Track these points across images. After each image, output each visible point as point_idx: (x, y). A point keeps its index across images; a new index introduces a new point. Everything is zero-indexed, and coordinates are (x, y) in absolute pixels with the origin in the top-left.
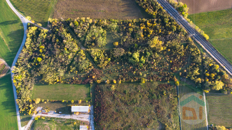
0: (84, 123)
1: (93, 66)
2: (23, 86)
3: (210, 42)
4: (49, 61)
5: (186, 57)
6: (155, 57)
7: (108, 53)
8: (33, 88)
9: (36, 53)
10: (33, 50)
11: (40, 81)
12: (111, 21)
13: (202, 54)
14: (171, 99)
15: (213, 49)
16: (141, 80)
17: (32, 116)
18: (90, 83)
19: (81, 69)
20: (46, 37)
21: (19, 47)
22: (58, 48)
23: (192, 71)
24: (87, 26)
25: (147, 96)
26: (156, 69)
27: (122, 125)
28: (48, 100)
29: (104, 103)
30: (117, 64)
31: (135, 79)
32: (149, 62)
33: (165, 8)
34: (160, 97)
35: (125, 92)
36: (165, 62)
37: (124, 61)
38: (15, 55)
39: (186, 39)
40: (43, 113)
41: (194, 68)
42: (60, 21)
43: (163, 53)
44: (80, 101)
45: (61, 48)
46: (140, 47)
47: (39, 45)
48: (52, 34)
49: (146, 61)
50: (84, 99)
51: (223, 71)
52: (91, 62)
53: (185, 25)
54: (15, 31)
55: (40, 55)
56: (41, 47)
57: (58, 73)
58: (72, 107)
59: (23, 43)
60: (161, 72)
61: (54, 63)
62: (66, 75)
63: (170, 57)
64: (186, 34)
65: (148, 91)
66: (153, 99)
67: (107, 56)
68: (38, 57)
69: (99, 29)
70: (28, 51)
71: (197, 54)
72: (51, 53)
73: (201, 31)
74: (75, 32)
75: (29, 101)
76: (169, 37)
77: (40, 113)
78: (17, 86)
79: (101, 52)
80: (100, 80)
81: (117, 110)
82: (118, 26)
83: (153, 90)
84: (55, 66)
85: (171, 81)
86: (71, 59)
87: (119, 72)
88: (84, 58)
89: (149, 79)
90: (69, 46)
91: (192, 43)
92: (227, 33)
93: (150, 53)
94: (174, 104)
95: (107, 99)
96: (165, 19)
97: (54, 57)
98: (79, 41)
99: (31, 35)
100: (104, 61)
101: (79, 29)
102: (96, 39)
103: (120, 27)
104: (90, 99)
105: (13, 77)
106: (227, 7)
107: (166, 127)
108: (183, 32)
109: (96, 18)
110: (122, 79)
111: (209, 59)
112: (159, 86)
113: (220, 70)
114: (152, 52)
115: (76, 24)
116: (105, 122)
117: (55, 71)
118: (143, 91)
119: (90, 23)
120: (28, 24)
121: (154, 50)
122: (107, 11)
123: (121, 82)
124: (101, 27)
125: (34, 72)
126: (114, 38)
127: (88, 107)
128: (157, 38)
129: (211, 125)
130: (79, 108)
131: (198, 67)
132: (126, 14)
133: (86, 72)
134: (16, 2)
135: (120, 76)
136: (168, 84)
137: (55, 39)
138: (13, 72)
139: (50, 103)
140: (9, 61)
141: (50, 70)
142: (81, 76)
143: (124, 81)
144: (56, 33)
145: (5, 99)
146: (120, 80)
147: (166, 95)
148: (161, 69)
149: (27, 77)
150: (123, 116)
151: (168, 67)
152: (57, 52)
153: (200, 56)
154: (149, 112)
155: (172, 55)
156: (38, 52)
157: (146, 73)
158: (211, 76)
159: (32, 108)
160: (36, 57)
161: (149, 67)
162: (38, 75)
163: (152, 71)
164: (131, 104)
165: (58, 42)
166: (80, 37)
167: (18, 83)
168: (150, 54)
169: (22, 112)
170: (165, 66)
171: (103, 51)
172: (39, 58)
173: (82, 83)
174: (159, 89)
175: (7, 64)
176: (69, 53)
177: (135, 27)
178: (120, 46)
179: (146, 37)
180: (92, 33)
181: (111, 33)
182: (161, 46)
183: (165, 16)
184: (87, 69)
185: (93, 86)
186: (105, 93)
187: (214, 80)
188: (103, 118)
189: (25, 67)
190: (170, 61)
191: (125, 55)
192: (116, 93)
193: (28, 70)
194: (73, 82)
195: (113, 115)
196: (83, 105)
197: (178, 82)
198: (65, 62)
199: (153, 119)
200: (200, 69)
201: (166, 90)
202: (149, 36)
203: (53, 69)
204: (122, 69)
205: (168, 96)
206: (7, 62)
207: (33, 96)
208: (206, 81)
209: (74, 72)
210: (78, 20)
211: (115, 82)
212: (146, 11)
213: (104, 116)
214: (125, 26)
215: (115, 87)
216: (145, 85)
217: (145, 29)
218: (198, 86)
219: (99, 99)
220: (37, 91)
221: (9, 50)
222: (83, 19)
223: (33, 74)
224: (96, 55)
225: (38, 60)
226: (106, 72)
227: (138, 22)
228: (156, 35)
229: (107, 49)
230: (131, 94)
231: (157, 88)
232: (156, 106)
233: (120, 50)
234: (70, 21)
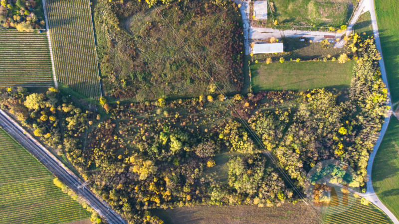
0: (260, 23)
1: (249, 124)
2: (369, 83)
3: (51, 174)
4: (326, 129)
5: (91, 147)
6: (143, 144)
7: (223, 146)
8: (353, 80)
9: (350, 141)
10: (355, 146)
11: (340, 93)
12: (221, 202)
13: (64, 152)
14: (112, 74)
15: (45, 161)
16: (164, 103)
17: (351, 31)
18: (252, 94)
19: (269, 117)
21: (379, 150)
22: (312, 152)
23: (79, 122)
24: (263, 192)
25: (154, 77)
26: (141, 123)
27: (194, 23)
29: (226, 60)
30: (208, 129)
31: (175, 105)
32: (152, 134)
34: (131, 75)
35: (192, 81)
36: (126, 136)
37: (196, 134)
38: (385, 136)
39: (91, 176)
40: (333, 37)
41: (76, 129)
43: (129, 151)
44: (268, 62)
45: (306, 153)
46: (169, 160)
47: (344, 156)
49: (159, 137)
50: (261, 66)
51: (27, 126)
52: (253, 129)
53: (94, 201)
54: (388, 177)
55: (342, 139)
56: (340, 152)
57: (309, 108)
58: (281, 51)
59: (373, 158)
60: (132, 118)
61: (316, 127)
62: (295, 105)
63: (117, 144)
64: (92, 186)
65: (152, 84)
66: (143, 71)
67: (225, 141)
68: (345, 135)
69: (242, 188)
70: (363, 144)
71: (72, 152)
72: (324, 144)
73: (68, 192)
74: (283, 182)
75: (358, 58)
76: (120, 179)
77: (338, 38)
78: (381, 84)
79: (237, 148)
80: (236, 100)
81: (204, 50)
82: (210, 194)
83: (144, 86)
84: (315, 121)
85: (114, 104)
86: (287, 135)
87: (203, 115)
88: (265, 136)
89: (151, 106)
90: (293, 157)
91: (82, 172)
92: (24, 191)
93: (151, 151)
94: (107, 64)
95: (222, 68)
96: (129, 210)
97: (317, 136)
98: (274, 165)
99: (359, 173)
100: (230, 134)
101: (276, 188)
102: (246, 171)
103: (206, 192)
104: (252, 66)
105: (387, 99)
107: (118, 25)
108: (97, 189)
109: (247, 205)
110: (198, 103)
111: (52, 145)
112: (135, 95)
113: (33, 128)
114: (148, 152)
115: (282, 195)
116: (224, 27)
117: (315, 112)
118: (160, 84)
119: (258, 197)
120: (364, 192)
121: (145, 155)
122: (229, 218)
123: (199, 98)
124: (239, 191)
125: (351, 108)
126: (215, 174)
127: (254, 52)
128: (142, 177)
129: (42, 31)
130: (269, 49)
131: (69, 131)
132: (195, 215)
133: (260, 113)
135: (202, 108)
136: (118, 98)
138: (389, 107)
139: (321, 56)
140: (396, 125)
141: (323, 113)
142: (270, 105)
143: (194, 99)
146: (202, 101)
147: (122, 79)
149: (364, 99)
150: (192, 40)
151: (121, 127)
152: (313, 145)
153: (67, 150)
154: (148, 49)
155: (114, 148)
156: (346, 144)
157: (157, 115)
158: (47, 116)
159: (352, 45)
160: (349, 135)
161: (152, 125)
162: (344, 103)
163: (147, 119)
164: (180, 61)
165: (311, 162)
166: (273, 174)
167: (379, 88)
168: (152, 149)
169: (370, 38)
170: (125, 129)
171: (234, 150)
172: (344, 133)
173: (267, 94)
174: (134, 90)
176: (292, 145)
177: (180, 193)
178: (204, 160)
179: (161, 177)
180: (254, 181)
181: (221, 182)
182: (134, 163)
183: (130, 215)
184: (259, 117)
185: (248, 89)
186: (225, 78)
187: (41, 110)
188: (228, 34)
189: (367, 117)
190: (118, 137)
191: (194, 145)
192: (207, 78)
193: (362, 110)
194: (283, 94)
195: (211, 40)
196: (263, 54)
198: (297, 129)
199: (141, 37)
200: (65, 127)
201: (121, 88)
202: (155, 180)
203: (319, 115)
204: (198, 120)
205: (118, 79)
207: (352, 67)
208: (55, 107)
209: (282, 111)
210: (278, 201)
211: (210, 98)
212: (162, 222)
213: (225, 38)
214: (197, 195)
215: (210, 89)
217: (163, 190)
218: (67, 97)
219: (236, 66)
220: (345, 75)
221: (396, 145)
222: (269, 204)
223: (353, 104)
224: (244, 142)
225: (346, 130)
226: (226, 114)
227: (175, 203)
228: (143, 182)
229: (226, 153)
230: (182, 78)
231: (138, 91)
232: (137, 59)
233: (203, 154)
234: (293, 199)
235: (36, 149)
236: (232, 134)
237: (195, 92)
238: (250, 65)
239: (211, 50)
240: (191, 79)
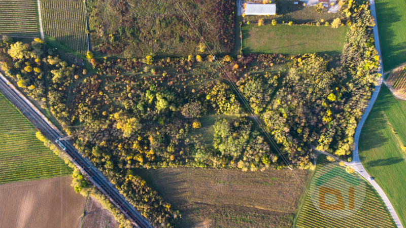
1: (238, 86)
2: (362, 50)
3: (33, 128)
4: (315, 94)
5: (75, 102)
6: (129, 102)
7: (210, 108)
8: (345, 46)
9: (338, 108)
10: (343, 114)
11: (331, 59)
12: (205, 164)
13: (48, 106)
14: (100, 28)
15: (28, 114)
16: (152, 61)
18: (242, 56)
19: (258, 80)
20: (320, 138)
21: (368, 119)
22: (299, 118)
23: (64, 76)
24: (247, 155)
25: (143, 33)
26: (127, 80)
28: (318, 24)
29: (217, 19)
30: (195, 89)
31: (163, 63)
32: (138, 92)
33: (111, 186)
34: (120, 30)
35: (182, 39)
36: (112, 93)
37: (183, 94)
38: (375, 105)
39: (74, 132)
41: (61, 82)
42: (295, 165)
43: (114, 108)
44: (260, 24)
45: (293, 118)
46: (154, 119)
47: (332, 123)
48: (308, 143)
49: (145, 95)
50: (253, 28)
51: (10, 76)
52: (241, 92)
54: (375, 147)
55: (331, 106)
56: (328, 119)
57: (299, 73)
58: (274, 13)
59: (360, 127)
60: (118, 74)
61: (305, 91)
62: (285, 70)
63: (103, 100)
64: (75, 142)
65: (140, 41)
66: (133, 27)
67: (212, 103)
68: (334, 102)
69: (226, 150)
70: (352, 112)
71: (56, 105)
72: (312, 108)
73: (50, 146)
74: (267, 146)
75: (352, 24)
76: (104, 136)
77: (332, 2)
78: (373, 51)
79: (224, 110)
80: (225, 62)
81: (195, 8)
82: (194, 156)
83: (132, 43)
84: (304, 85)
85: (101, 59)
86: (275, 99)
87: (191, 76)
88: (253, 99)
89: (138, 63)
90: (280, 121)
91: (65, 126)
92: (5, 142)
93: (136, 108)
94: (95, 18)
95: (212, 27)
96: (111, 167)
97: (305, 101)
98: (261, 129)
99: (345, 141)
100: (217, 95)
101: (261, 151)
102: (232, 134)
103: (190, 154)
104: (243, 28)
105: (378, 66)
106: (5, 188)
108: (80, 145)
109: (231, 169)
110: (186, 63)
111: (35, 98)
112: (122, 51)
113: (16, 78)
114: (133, 110)
115: (267, 159)
117: (305, 77)
118: (149, 41)
119: (243, 161)
120: (350, 160)
121: (130, 113)
122: (212, 182)
123: (187, 58)
124: (223, 153)
125: (342, 75)
126: (200, 136)
127: (246, 13)
128: (126, 134)
130: (262, 10)
131: (54, 84)
132: (178, 176)
133: (249, 76)
134: (372, 198)
135: (190, 68)
136: (105, 53)
137: (303, 133)
138: (380, 75)
139: (314, 20)
140: (386, 94)
141: (313, 78)
142: (259, 69)
143: (183, 59)
144: (302, 144)
145: (394, 27)
146: (190, 61)
147: (110, 34)
148: (117, 81)
149: (354, 66)
151: (107, 83)
152: (300, 110)
153: (50, 103)
154: (138, 4)
155: (99, 104)
156: (335, 111)
157: (144, 73)
158: (31, 67)
159: (346, 10)
160: (338, 102)
162: (335, 69)
163: (134, 77)
164: (170, 18)
165: (298, 128)
166: (259, 137)
167: (371, 54)
169: (365, 4)
170: (111, 86)
171: (220, 112)
172: (333, 100)
173: (257, 57)
174: (122, 46)
175: (390, 89)
176: (280, 109)
177: (163, 153)
178: (190, 121)
179: (145, 136)
180: (239, 144)
181: (206, 145)
182: (118, 120)
183: (112, 173)
184: (248, 80)
185: (238, 51)
186: (215, 39)
187: (26, 60)
189: (357, 84)
190: (103, 93)
191: (181, 105)
192: (197, 37)
193: (353, 78)
194: (274, 58)
196: (255, 16)
197: (89, 57)
200: (50, 80)
201: (109, 43)
202: (139, 139)
203: (308, 80)
204: (185, 80)
205: (106, 33)
206: (390, 93)
207: (345, 33)
208: (40, 59)
209: (272, 75)
210: (262, 166)
211: (199, 58)
212: (145, 182)
214: (180, 156)
215: (199, 48)
216: (147, 52)
217: (146, 150)
218: (53, 50)
219: (227, 27)
220: (337, 41)
221: (385, 115)
222: (253, 168)
223: (343, 71)
224: (231, 104)
225: (335, 96)
226: (215, 76)
227: (158, 163)
228: (127, 140)
229: (213, 115)
230: (171, 36)
231: (125, 47)
232: (126, 15)
233: (189, 114)
234: (277, 164)
235: (19, 101)
236: (219, 96)
237: (184, 51)
238: (241, 26)
239: (202, 9)
240: (180, 37)
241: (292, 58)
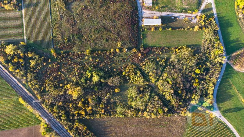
0: (148, 8)
1: (141, 66)
2: (213, 43)
3: (17, 95)
4: (187, 70)
5: (44, 79)
6: (76, 78)
7: (125, 80)
8: (203, 41)
9: (202, 77)
10: (205, 81)
11: (195, 49)
12: (123, 115)
13: (27, 82)
14: (59, 35)
15: (15, 87)
16: (90, 53)
17: (201, 14)
18: (143, 48)
19: (153, 62)
20: (192, 96)
21: (220, 84)
22: (179, 84)
23: (38, 63)
24: (149, 108)
25: (85, 37)
26: (75, 64)
27: (109, 7)
28: (186, 29)
29: (128, 28)
30: (116, 69)
31: (97, 54)
32: (82, 71)
33: (65, 131)
34: (71, 36)
35: (107, 40)
36: (66, 72)
37: (109, 72)
38: (224, 75)
39: (43, 97)
40: (191, 16)
41: (35, 67)
42: (178, 113)
43: (67, 82)
44: (152, 30)
45: (176, 84)
46: (91, 87)
47: (199, 86)
48: (186, 99)
49: (86, 73)
50: (149, 32)
51: (5, 65)
52: (143, 70)
53: (44, 113)
54: (226, 101)
55: (197, 76)
56: (196, 84)
57: (177, 57)
58: (160, 24)
59: (216, 89)
60: (70, 61)
62: (169, 56)
63: (60, 77)
64: (43, 103)
65: (83, 42)
66: (78, 34)
67: (126, 77)
68: (199, 74)
69: (136, 105)
70: (210, 80)
71: (32, 81)
72: (186, 78)
73: (27, 107)
74: (161, 102)
75: (206, 29)
76: (61, 99)
77: (193, 17)
78: (219, 43)
79: (134, 81)
80: (133, 52)
81: (114, 22)
82: (116, 110)
83: (78, 43)
84: (181, 65)
85: (60, 53)
86: (164, 73)
87: (113, 61)
88: (151, 73)
89: (82, 54)
90: (167, 86)
91: (37, 94)
93: (81, 81)
94: (57, 29)
95: (125, 33)
96: (65, 119)
97: (182, 74)
98: (157, 92)
99: (208, 97)
100: (129, 72)
101: (157, 105)
102: (139, 95)
103: (114, 109)
105: (223, 52)
107: (65, 7)
108: (46, 105)
109: (140, 117)
110: (110, 53)
111: (20, 77)
112: (72, 48)
113: (9, 66)
114: (79, 82)
115: (161, 110)
116: (127, 10)
117: (181, 59)
118: (88, 42)
119: (146, 112)
121: (77, 84)
122: (128, 126)
123: (111, 51)
124: (134, 107)
125: (202, 58)
126: (120, 97)
127: (145, 24)
128: (74, 97)
129: (19, 10)
130: (153, 22)
131: (31, 69)
132: (107, 123)
133: (148, 60)
134: (228, 133)
135: (112, 57)
136: (62, 49)
137: (182, 93)
138: (225, 57)
139: (184, 27)
141: (186, 60)
142: (154, 56)
143: (108, 51)
144: (182, 100)
145: (230, 30)
146: (113, 52)
147: (65, 38)
149: (209, 52)
150: (108, 16)
151: (63, 67)
152: (179, 79)
153: (29, 80)
154: (82, 21)
155: (58, 80)
156: (200, 80)
157: (85, 60)
158: (18, 59)
159: (201, 21)
160: (202, 74)
162: (198, 54)
163: (79, 62)
164: (100, 28)
165: (179, 90)
166: (155, 96)
167: (218, 46)
168: (82, 80)
169: (212, 17)
170: (66, 68)
171: (131, 82)
172: (199, 73)
173: (152, 49)
174: (72, 45)
175: (232, 66)
176: (167, 79)
177: (97, 109)
178: (113, 88)
179: (86, 98)
180: (144, 101)
181: (123, 102)
182: (70, 89)
183: (65, 122)
184: (147, 62)
185: (140, 46)
186: (127, 39)
187: (15, 55)
188: (129, 14)
189: (212, 63)
190: (61, 73)
191: (108, 78)
192: (116, 38)
193: (209, 59)
194: (162, 49)
195: (119, 17)
196: (149, 26)
197: (52, 51)
199: (78, 14)
200: (29, 66)
201: (64, 43)
202: (82, 100)
203: (183, 61)
204: (110, 63)
205: (63, 38)
206: (232, 68)
207: (202, 34)
208: (23, 54)
209: (161, 59)
210: (159, 114)
211: (117, 50)
212: (86, 127)
213: (127, 15)
214: (108, 110)
215: (118, 45)
216: (87, 48)
217: (87, 107)
218: (32, 48)
219: (133, 32)
220: (198, 39)
221: (230, 81)
222: (153, 116)
223: (203, 56)
224: (138, 77)
225: (199, 71)
226: (127, 60)
227: (94, 115)
228: (75, 101)
229: (127, 84)
230: (101, 38)
231: (74, 45)
232: (75, 27)
233: (112, 84)
234: (168, 113)
235: (10, 80)
236: (131, 72)
238: (142, 32)
239: (119, 23)
240: (106, 39)
241: (172, 49)
